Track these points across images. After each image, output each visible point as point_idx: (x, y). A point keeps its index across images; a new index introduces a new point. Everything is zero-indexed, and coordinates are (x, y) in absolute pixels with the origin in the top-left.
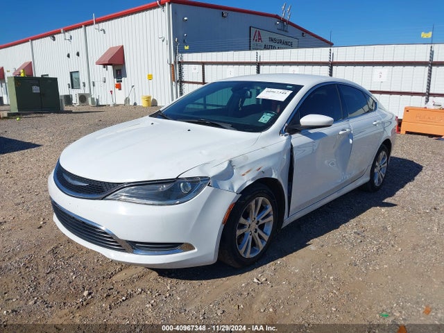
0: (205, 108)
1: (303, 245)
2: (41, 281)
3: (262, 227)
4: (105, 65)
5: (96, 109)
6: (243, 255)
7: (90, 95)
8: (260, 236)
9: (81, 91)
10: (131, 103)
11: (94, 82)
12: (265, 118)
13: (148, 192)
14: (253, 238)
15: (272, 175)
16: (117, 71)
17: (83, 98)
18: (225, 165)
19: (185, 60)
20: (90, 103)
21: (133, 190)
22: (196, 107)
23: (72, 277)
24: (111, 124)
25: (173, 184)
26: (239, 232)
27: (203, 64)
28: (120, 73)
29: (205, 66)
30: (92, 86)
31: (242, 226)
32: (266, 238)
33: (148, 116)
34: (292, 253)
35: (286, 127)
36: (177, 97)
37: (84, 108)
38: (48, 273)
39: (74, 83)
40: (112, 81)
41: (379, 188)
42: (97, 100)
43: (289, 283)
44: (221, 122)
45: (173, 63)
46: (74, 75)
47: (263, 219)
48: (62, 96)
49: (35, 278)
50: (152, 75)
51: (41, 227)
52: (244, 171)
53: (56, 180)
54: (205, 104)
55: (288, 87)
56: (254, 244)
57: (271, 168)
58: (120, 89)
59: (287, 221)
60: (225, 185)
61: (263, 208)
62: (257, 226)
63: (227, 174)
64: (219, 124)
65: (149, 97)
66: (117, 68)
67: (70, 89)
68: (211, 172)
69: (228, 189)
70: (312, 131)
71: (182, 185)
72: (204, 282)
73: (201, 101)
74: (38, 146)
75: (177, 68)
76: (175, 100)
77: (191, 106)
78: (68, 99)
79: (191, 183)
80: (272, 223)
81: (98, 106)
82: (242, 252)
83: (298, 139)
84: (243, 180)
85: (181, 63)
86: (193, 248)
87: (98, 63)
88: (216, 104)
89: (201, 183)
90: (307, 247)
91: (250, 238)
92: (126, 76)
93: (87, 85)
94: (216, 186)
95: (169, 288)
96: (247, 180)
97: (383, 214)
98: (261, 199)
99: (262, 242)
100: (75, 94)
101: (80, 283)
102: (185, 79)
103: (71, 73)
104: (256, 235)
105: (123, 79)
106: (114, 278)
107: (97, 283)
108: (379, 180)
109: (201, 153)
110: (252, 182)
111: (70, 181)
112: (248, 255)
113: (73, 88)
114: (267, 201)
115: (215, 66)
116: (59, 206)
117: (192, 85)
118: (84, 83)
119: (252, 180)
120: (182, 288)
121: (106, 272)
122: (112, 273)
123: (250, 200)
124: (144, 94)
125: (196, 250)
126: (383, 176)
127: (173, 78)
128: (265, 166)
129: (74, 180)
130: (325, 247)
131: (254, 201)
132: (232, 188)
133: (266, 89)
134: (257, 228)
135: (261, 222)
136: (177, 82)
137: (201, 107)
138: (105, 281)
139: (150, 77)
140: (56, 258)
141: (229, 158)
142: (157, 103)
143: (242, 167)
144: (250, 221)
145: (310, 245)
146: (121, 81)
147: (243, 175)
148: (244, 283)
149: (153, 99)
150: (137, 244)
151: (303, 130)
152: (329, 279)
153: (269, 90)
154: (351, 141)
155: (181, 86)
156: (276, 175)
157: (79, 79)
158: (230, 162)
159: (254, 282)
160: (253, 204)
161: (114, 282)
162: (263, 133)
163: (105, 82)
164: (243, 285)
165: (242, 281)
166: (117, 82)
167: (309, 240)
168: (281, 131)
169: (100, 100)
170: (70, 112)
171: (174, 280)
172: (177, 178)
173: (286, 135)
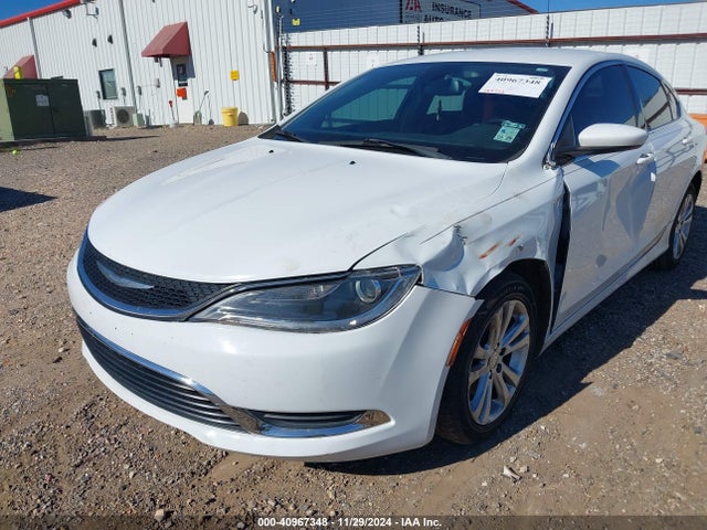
1: (577, 386)
2: (64, 485)
3: (507, 360)
4: (157, 57)
5: (147, 133)
6: (478, 422)
7: (134, 109)
8: (506, 379)
9: (120, 103)
10: (205, 122)
11: (140, 88)
12: (508, 132)
14: (494, 385)
15: (535, 251)
16: (178, 68)
17: (123, 115)
18: (448, 237)
19: (293, 45)
20: (136, 123)
21: (254, 298)
23: (127, 473)
25: (341, 282)
26: (472, 378)
27: (325, 49)
28: (183, 70)
29: (329, 53)
30: (137, 95)
31: (479, 363)
32: (516, 379)
33: (256, 138)
34: (560, 404)
35: (553, 151)
37: (126, 132)
38: (77, 466)
39: (107, 91)
40: (170, 85)
41: (678, 263)
42: (147, 117)
43: (577, 476)
45: (273, 50)
46: (105, 76)
47: (513, 343)
48: (87, 112)
49: (52, 477)
50: (237, 72)
51: (60, 358)
52: (484, 248)
53: (84, 275)
55: (539, 69)
56: (495, 394)
57: (533, 238)
58: (185, 98)
59: (549, 339)
60: (449, 280)
61: (514, 322)
62: (501, 358)
63: (451, 257)
64: (409, 146)
65: (235, 110)
66: (179, 61)
67: (101, 100)
68: (422, 255)
69: (453, 287)
70: (595, 158)
71: (358, 283)
72: (402, 478)
74: (50, 198)
75: (280, 58)
78: (99, 117)
79: (381, 279)
80: (527, 350)
81: (150, 127)
82: (476, 415)
83: (576, 176)
84: (484, 267)
85: (287, 50)
86: (388, 420)
87: (146, 54)
89: (401, 278)
90: (585, 390)
91: (489, 383)
92: (194, 77)
93: (129, 92)
94: (433, 286)
95: (331, 496)
96: (491, 268)
98: (513, 303)
99: (509, 389)
100: (109, 108)
101: (144, 488)
102: (294, 76)
103: (101, 73)
104: (500, 375)
105: (189, 81)
106: (218, 473)
107: (180, 487)
108: (679, 247)
109: (392, 211)
110: (499, 271)
111: (112, 277)
112: (489, 418)
113: (105, 98)
114: (522, 306)
115: (345, 53)
116: (92, 330)
117: (306, 86)
118: (123, 89)
119: (501, 265)
120: (358, 496)
121: (197, 459)
122: (209, 463)
123: (495, 309)
124: (226, 105)
125: (392, 423)
126: (685, 239)
127: (274, 76)
128: (523, 234)
130: (622, 389)
131: (501, 311)
132: (462, 285)
133: (496, 76)
134: (500, 362)
135: (509, 350)
136: (282, 81)
138: (195, 482)
139: (235, 76)
140: (93, 429)
141: (454, 221)
142: (247, 120)
143: (480, 240)
144: (490, 351)
145: (591, 386)
146: (186, 85)
147: (483, 257)
148: (485, 478)
149: (242, 113)
150: (266, 416)
151: (579, 156)
152: (655, 463)
153: (502, 76)
154: (653, 177)
155: (288, 89)
156: (543, 252)
157: (113, 83)
158: (458, 229)
159: (504, 476)
160: (499, 314)
161: (215, 484)
162: (513, 164)
163: (159, 86)
164: (485, 484)
165: (480, 475)
166: (180, 85)
167: (586, 375)
168: (545, 159)
169: (152, 117)
170: (103, 139)
171: (339, 475)
172: (351, 269)
173: (554, 168)
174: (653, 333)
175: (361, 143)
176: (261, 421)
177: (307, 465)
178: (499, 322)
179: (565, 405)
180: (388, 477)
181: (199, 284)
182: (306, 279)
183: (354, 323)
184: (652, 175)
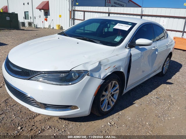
0: (84, 31)
1: (132, 104)
3: (113, 95)
4: (40, 9)
6: (103, 110)
7: (33, 23)
8: (112, 100)
9: (29, 21)
10: (52, 28)
11: (35, 17)
12: (118, 39)
13: (54, 77)
14: (108, 102)
15: (120, 70)
16: (46, 13)
17: (30, 24)
18: (97, 64)
19: (76, 10)
20: (33, 26)
22: (80, 31)
23: (13, 117)
24: (42, 37)
25: (68, 74)
26: (102, 99)
28: (47, 14)
29: (85, 12)
30: (34, 19)
31: (103, 96)
32: (115, 101)
33: (57, 34)
35: (129, 44)
36: (72, 25)
37: (30, 28)
39: (26, 17)
40: (43, 17)
41: (164, 75)
42: (36, 25)
43: (126, 126)
44: (94, 39)
45: (71, 10)
46: (26, 13)
47: (114, 92)
48: (20, 22)
50: (61, 15)
51: (1, 87)
52: (106, 68)
53: (6, 66)
54: (84, 30)
55: (129, 23)
56: (109, 104)
57: (120, 66)
58: (47, 21)
59: (125, 91)
60: (97, 75)
61: (114, 86)
62: (111, 95)
63: (98, 69)
64: (93, 40)
65: (59, 25)
66: (46, 11)
68: (89, 68)
69: (98, 77)
70: (140, 47)
71: (73, 74)
72: (83, 123)
73: (82, 28)
74: (6, 45)
75: (72, 12)
76: (71, 27)
77: (78, 30)
78: (23, 24)
79: (78, 73)
80: (118, 94)
81: (37, 28)
82: (102, 109)
83: (134, 51)
84: (106, 72)
85: (74, 11)
86: (78, 108)
87: (37, 8)
88: (89, 30)
89: (83, 73)
90: (134, 105)
91: (107, 101)
92: (49, 15)
93: (32, 18)
94: (92, 76)
95: (64, 126)
96: (108, 72)
97: (168, 88)
98: (114, 82)
99: (113, 103)
100: (26, 22)
101: (17, 121)
102: (76, 18)
103: (25, 12)
104: (110, 99)
105: (48, 16)
106: (36, 119)
107: (26, 122)
108: (165, 71)
109: (84, 56)
110: (110, 73)
111: (12, 67)
112: (106, 110)
113: (25, 19)
114: (117, 83)
115: (89, 13)
116: (6, 80)
117: (79, 21)
118: (31, 17)
119: (111, 72)
120: (71, 127)
121: (32, 115)
122: (35, 116)
123: (109, 82)
124: (57, 24)
125: (79, 109)
126: (167, 69)
127: (70, 17)
128: (117, 65)
129: (14, 67)
130: (143, 105)
131: (110, 83)
132: (100, 76)
133: (118, 24)
134: (111, 96)
135: (113, 93)
136: (72, 19)
137: (83, 31)
138: (30, 120)
139: (60, 16)
140: (7, 105)
141: (99, 60)
142: (63, 28)
143: (106, 65)
144: (107, 93)
145: (135, 104)
146: (47, 17)
147: (106, 70)
148: (103, 125)
149: (61, 26)
150: (47, 105)
151: (136, 46)
152: (146, 124)
153: (120, 24)
154: (157, 53)
155: (74, 21)
156: (122, 70)
157: (28, 15)
158: (100, 62)
159: (108, 125)
160: (110, 84)
161: (35, 121)
162: (117, 47)
163: (40, 17)
164: (103, 126)
165: (102, 124)
166: (46, 17)
167: (134, 101)
168: (126, 46)
169: (38, 25)
170: (24, 30)
171: (67, 121)
172: (71, 70)
173: (128, 49)
174: (154, 92)
175: (82, 38)
176: (45, 106)
177: (59, 118)
178: (110, 86)
179: (127, 108)
180: (79, 123)
181: (33, 71)
182: (59, 72)
183: (70, 84)
184: (157, 52)
